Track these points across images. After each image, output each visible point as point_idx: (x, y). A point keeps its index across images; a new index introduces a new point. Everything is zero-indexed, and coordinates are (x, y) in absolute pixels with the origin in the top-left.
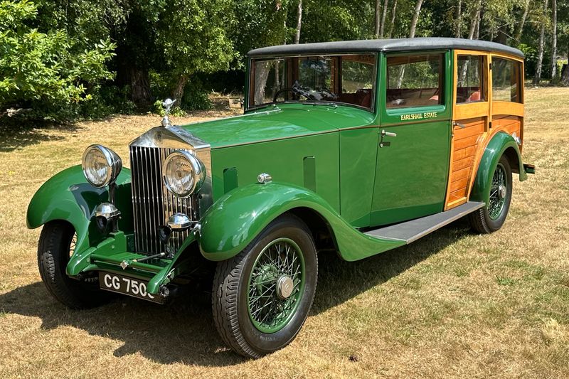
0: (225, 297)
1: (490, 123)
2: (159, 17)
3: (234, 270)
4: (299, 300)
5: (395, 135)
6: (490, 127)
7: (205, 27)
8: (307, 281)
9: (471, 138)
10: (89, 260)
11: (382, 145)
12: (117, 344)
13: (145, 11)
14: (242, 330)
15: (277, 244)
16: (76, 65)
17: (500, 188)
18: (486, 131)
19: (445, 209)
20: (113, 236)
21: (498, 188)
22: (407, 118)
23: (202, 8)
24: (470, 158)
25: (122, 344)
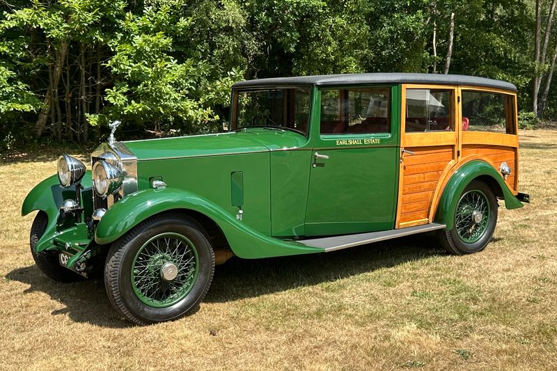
0: (109, 273)
1: (458, 152)
2: (295, 48)
3: (117, 253)
4: (192, 284)
5: (327, 157)
6: (458, 155)
7: (337, 57)
8: (200, 270)
9: (432, 164)
10: (52, 242)
11: (314, 166)
12: (59, 305)
13: (281, 43)
14: (123, 300)
15: (167, 237)
16: (212, 91)
17: (475, 213)
18: (453, 158)
19: (396, 227)
20: (76, 226)
21: (472, 214)
22: (344, 143)
23: (335, 40)
24: (433, 183)
25: (65, 307)
